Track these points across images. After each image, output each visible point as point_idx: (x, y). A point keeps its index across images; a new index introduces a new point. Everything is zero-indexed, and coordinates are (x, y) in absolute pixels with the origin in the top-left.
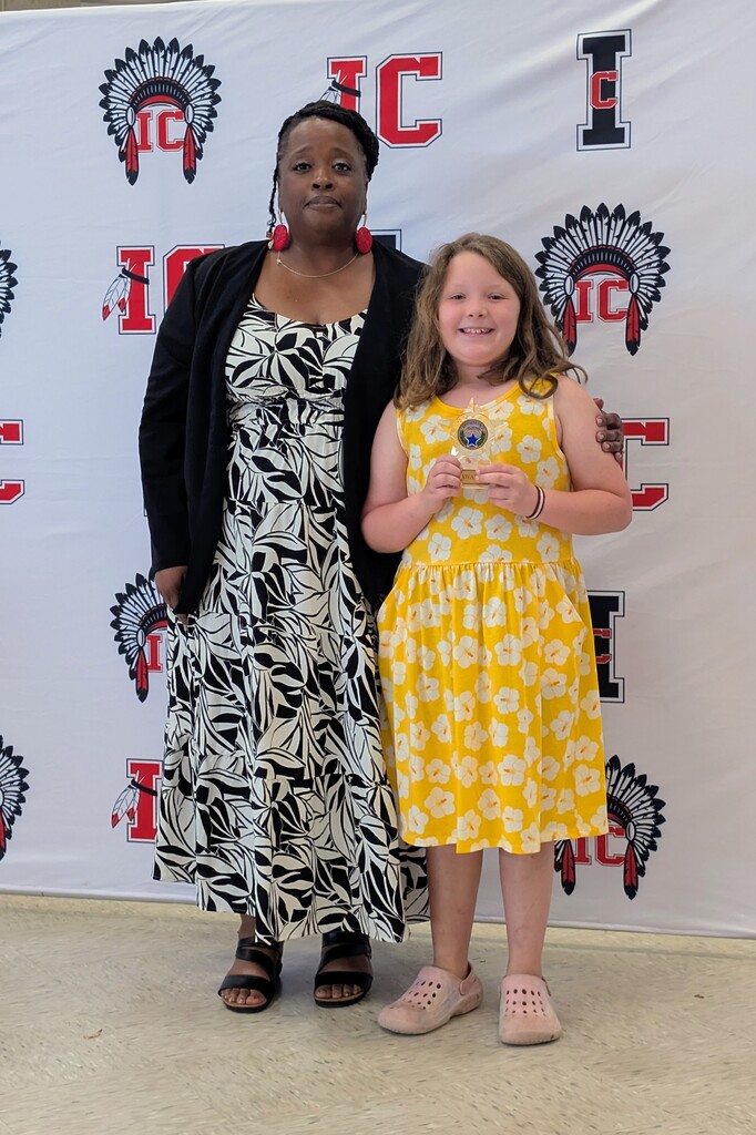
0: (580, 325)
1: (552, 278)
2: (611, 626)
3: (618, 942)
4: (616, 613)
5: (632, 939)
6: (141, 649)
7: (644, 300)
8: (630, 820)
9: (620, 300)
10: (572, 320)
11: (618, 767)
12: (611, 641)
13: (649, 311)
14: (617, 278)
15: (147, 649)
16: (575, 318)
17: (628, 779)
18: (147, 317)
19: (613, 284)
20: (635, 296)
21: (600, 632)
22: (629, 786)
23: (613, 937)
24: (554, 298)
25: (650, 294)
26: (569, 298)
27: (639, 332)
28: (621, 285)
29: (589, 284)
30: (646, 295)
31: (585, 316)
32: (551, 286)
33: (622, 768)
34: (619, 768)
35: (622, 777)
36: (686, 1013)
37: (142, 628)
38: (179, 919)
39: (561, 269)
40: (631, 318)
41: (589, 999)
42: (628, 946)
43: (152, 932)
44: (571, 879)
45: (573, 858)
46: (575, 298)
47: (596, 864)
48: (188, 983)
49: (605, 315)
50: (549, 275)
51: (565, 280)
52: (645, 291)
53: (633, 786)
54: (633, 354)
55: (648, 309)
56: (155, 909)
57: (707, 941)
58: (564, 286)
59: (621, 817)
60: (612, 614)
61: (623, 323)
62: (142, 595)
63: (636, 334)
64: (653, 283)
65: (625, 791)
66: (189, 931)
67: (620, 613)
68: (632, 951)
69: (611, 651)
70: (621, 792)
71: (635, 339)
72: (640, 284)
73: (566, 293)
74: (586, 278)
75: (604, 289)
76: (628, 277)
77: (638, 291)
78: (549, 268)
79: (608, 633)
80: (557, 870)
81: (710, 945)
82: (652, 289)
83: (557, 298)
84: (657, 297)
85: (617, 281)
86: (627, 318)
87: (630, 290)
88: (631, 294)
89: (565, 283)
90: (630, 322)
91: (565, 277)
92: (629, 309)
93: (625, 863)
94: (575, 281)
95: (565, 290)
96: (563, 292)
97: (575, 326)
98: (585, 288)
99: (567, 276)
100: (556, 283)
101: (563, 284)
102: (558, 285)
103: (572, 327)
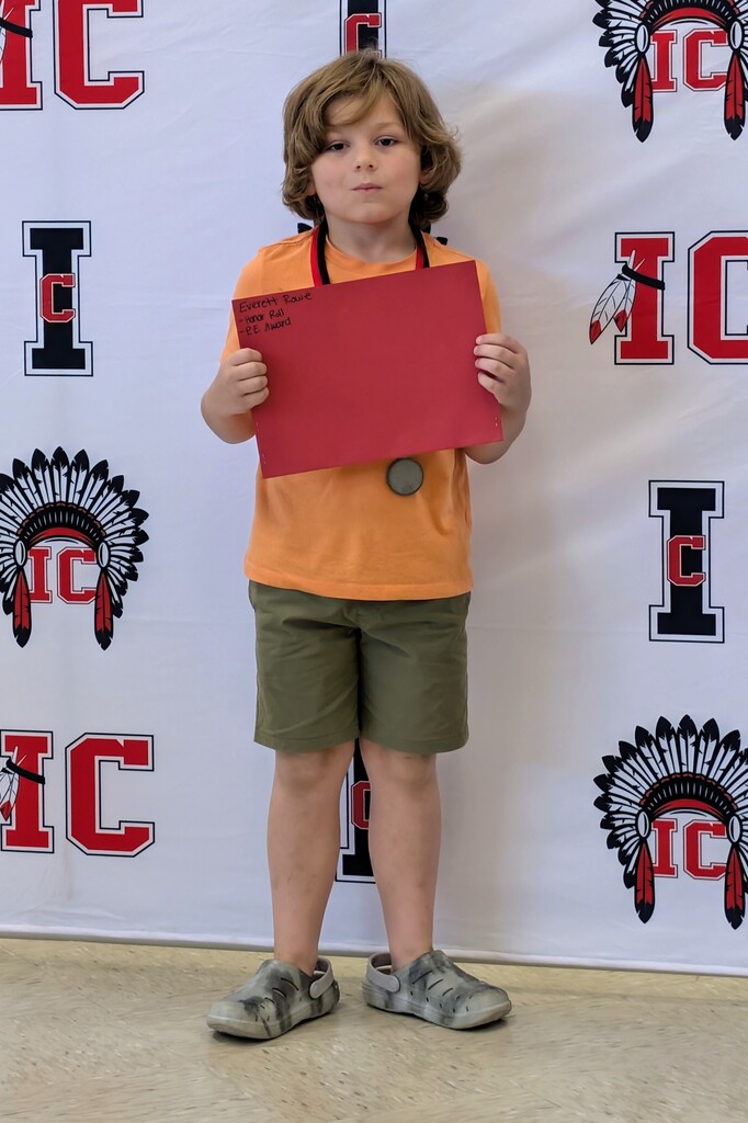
0: (659, 97)
1: (617, 27)
2: (705, 531)
3: (715, 991)
4: (711, 513)
5: (735, 988)
6: (20, 570)
8: (733, 813)
9: (715, 59)
10: (647, 87)
11: (716, 735)
12: (705, 554)
14: (711, 27)
15: (29, 569)
16: (651, 86)
17: (731, 754)
18: (29, 85)
19: (706, 36)
20: (737, 54)
21: (689, 541)
22: (731, 764)
23: (707, 984)
24: (620, 56)
26: (641, 56)
27: (743, 106)
28: (718, 38)
29: (670, 37)
31: (666, 83)
32: (616, 40)
33: (721, 738)
34: (718, 738)
35: (722, 750)
37: (21, 537)
38: (78, 964)
39: (631, 15)
40: (731, 85)
41: (675, 1073)
43: (37, 982)
44: (648, 899)
45: (652, 868)
46: (651, 56)
47: (684, 877)
48: (91, 1054)
49: (694, 81)
50: (613, 23)
51: (636, 30)
53: (737, 763)
54: (735, 137)
56: (40, 949)
58: (635, 40)
59: (720, 809)
60: (706, 514)
61: (719, 94)
62: (22, 490)
63: (740, 108)
65: (726, 771)
66: (91, 979)
67: (718, 512)
68: (735, 1004)
69: (705, 568)
70: (720, 773)
71: (736, 116)
72: (743, 36)
73: (637, 50)
74: (667, 28)
75: (692, 45)
76: (727, 26)
77: (742, 46)
78: (614, 14)
79: (699, 543)
80: (628, 886)
83: (625, 57)
85: (712, 32)
86: (726, 85)
87: (730, 45)
88: (730, 52)
89: (636, 35)
90: (731, 91)
91: (635, 26)
92: (728, 72)
93: (726, 876)
94: (651, 32)
95: (636, 45)
96: (633, 48)
97: (651, 98)
98: (665, 42)
99: (640, 25)
100: (623, 35)
101: (633, 37)
102: (625, 37)
103: (646, 100)
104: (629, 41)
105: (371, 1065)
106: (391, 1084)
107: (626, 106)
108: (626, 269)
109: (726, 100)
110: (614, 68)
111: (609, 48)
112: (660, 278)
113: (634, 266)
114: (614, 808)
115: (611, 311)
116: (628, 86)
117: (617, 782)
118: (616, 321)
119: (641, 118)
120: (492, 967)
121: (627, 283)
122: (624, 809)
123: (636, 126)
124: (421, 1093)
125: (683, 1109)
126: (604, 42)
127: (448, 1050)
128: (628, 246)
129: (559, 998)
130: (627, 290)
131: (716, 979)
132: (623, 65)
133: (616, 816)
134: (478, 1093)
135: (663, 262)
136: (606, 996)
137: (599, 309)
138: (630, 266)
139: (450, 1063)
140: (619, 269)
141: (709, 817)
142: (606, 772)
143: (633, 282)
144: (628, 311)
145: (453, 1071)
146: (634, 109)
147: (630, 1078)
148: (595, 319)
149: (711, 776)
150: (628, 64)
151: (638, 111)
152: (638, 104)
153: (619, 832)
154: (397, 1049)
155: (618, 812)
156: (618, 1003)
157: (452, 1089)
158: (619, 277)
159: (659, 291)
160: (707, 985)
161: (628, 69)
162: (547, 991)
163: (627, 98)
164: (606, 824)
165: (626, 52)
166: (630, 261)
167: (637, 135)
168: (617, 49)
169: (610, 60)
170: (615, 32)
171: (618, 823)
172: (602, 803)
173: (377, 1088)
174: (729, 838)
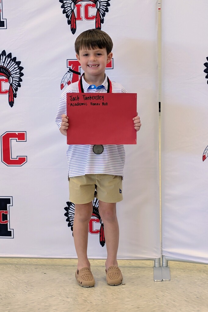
0: (77, 22)
3: (98, 263)
7: (102, 12)
9: (93, 12)
10: (74, 19)
13: (104, 16)
16: (75, 19)
19: (90, 5)
20: (98, 10)
24: (67, 11)
25: (104, 9)
26: (73, 11)
27: (101, 24)
28: (93, 6)
29: (80, 5)
30: (103, 10)
31: (79, 18)
32: (66, 6)
36: (123, 289)
40: (97, 18)
42: (102, 265)
49: (87, 17)
50: (65, 2)
51: (71, 4)
52: (102, 8)
55: (104, 15)
57: (132, 262)
58: (71, 6)
59: (98, 215)
61: (94, 21)
63: (99, 25)
64: (105, 5)
71: (99, 27)
72: (100, 5)
73: (71, 9)
74: (79, 3)
76: (96, 2)
77: (100, 8)
81: (133, 263)
82: (105, 7)
83: (68, 11)
84: (107, 10)
85: (92, 4)
86: (96, 19)
87: (96, 8)
88: (97, 9)
89: (71, 5)
90: (97, 20)
91: (71, 2)
92: (96, 15)
93: (100, 233)
94: (75, 4)
95: (71, 8)
96: (70, 9)
97: (76, 22)
98: (79, 7)
99: (72, 2)
100: (67, 5)
101: (70, 5)
102: (68, 6)
103: (74, 23)
104: (69, 7)
105: (4, 287)
106: (9, 292)
107: (69, 24)
108: (70, 69)
109: (96, 23)
110: (65, 14)
111: (64, 9)
112: (79, 72)
113: (72, 69)
114: (70, 216)
115: (66, 81)
116: (69, 19)
117: (70, 209)
118: (68, 84)
119: (73, 28)
120: (38, 259)
121: (70, 73)
122: (72, 216)
123: (72, 30)
124: (17, 294)
125: (88, 296)
126: (62, 7)
127: (25, 282)
128: (70, 63)
129: (56, 267)
130: (70, 75)
131: (98, 260)
132: (68, 13)
133: (70, 218)
134: (33, 293)
135: (80, 67)
136: (69, 266)
137: (63, 80)
138: (71, 69)
139: (25, 286)
140: (68, 69)
141: (95, 217)
142: (68, 206)
143: (72, 73)
144: (71, 81)
145: (26, 288)
146: (71, 25)
147: (74, 288)
148: (62, 83)
149: (95, 206)
150: (69, 13)
151: (72, 26)
152: (72, 24)
153: (71, 222)
154: (11, 282)
155: (71, 217)
156: (72, 267)
157: (26, 293)
158: (68, 72)
159: (79, 75)
160: (96, 262)
161: (69, 14)
162: (53, 265)
163: (69, 22)
164: (67, 220)
165: (68, 10)
166: (71, 67)
167: (72, 33)
168: (66, 9)
169: (64, 12)
170: (65, 4)
171: (71, 220)
172: (66, 215)
173: (5, 293)
174: (100, 223)
